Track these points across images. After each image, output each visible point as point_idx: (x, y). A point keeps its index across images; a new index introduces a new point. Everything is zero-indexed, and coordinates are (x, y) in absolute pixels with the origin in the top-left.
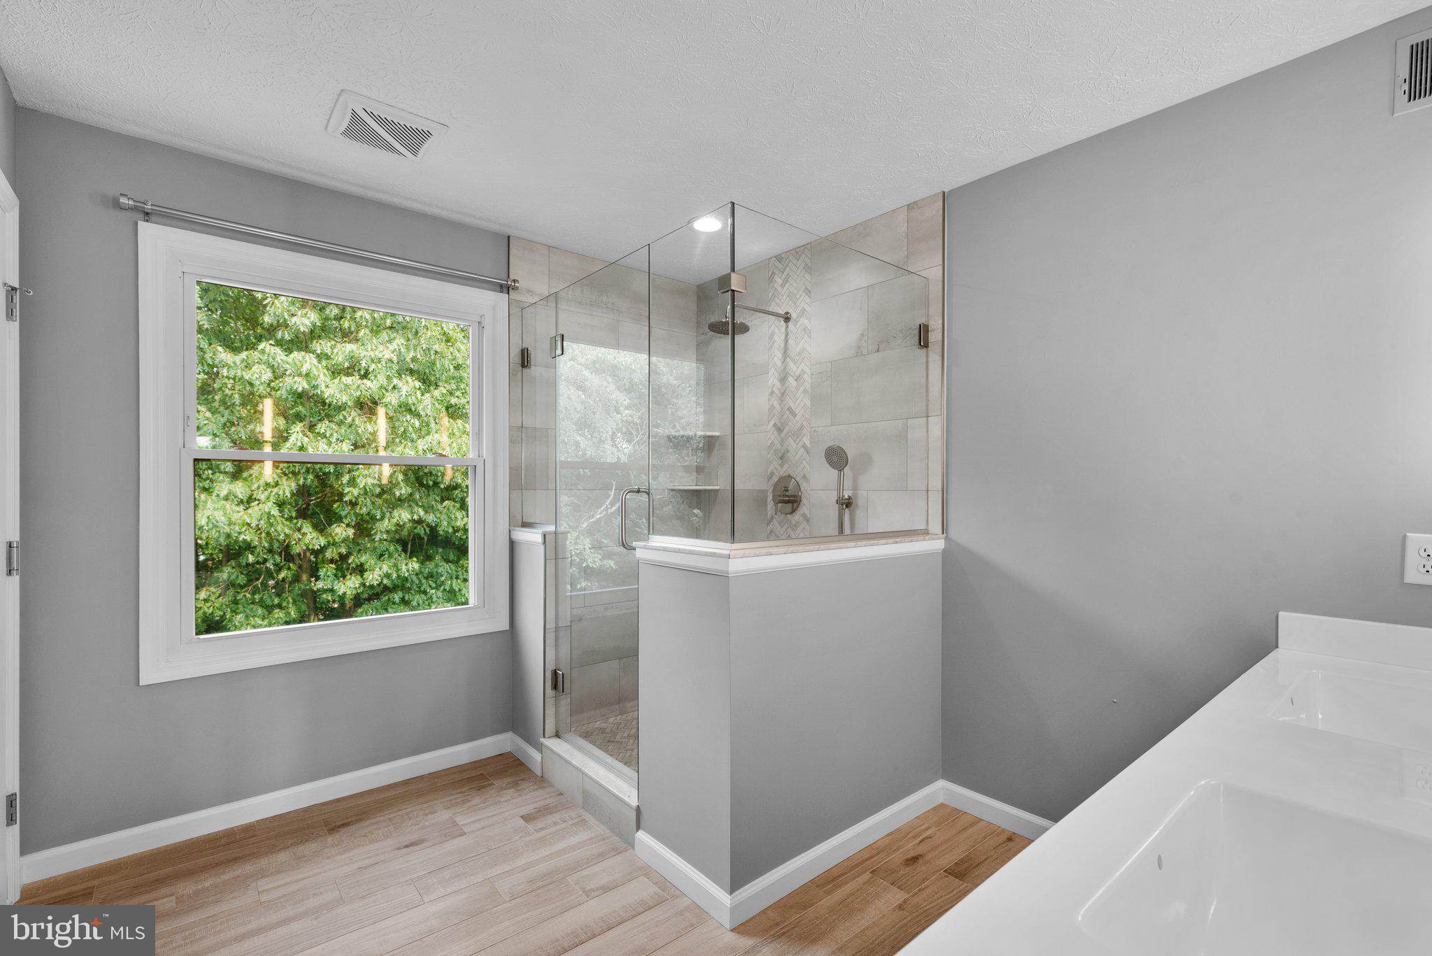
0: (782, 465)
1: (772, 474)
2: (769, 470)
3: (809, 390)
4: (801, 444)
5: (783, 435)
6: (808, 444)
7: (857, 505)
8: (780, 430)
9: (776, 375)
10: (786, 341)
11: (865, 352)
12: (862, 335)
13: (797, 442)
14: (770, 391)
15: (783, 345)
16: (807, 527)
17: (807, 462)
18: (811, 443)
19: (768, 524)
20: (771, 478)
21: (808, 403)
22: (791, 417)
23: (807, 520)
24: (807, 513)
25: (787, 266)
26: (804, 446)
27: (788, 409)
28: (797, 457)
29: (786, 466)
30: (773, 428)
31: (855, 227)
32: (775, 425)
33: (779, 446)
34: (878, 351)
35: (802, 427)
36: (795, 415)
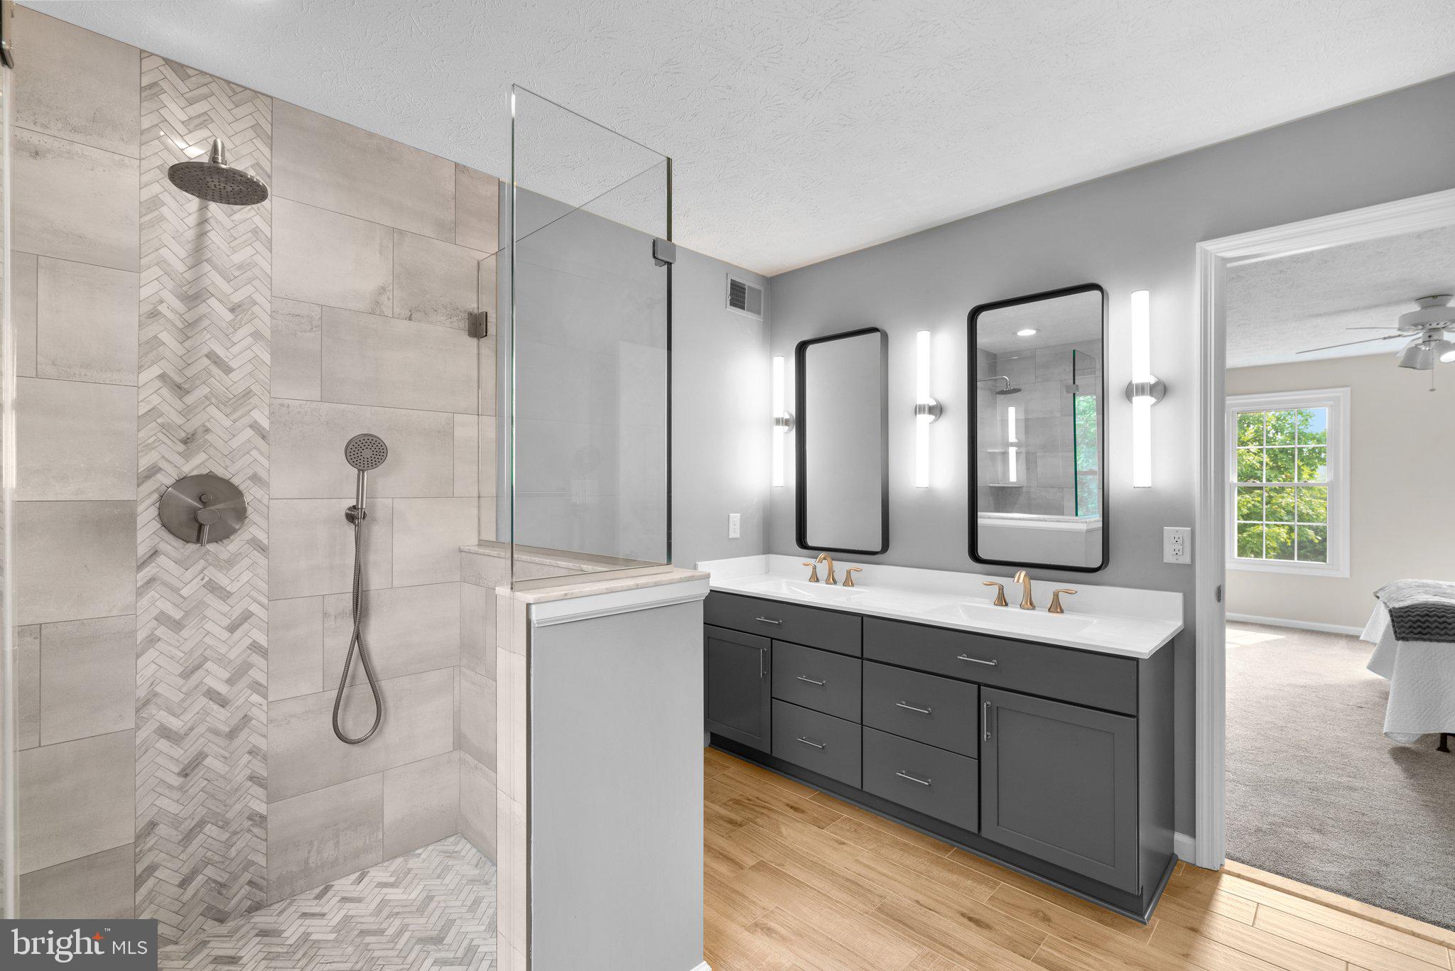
0: (186, 456)
1: (154, 470)
2: (145, 462)
3: (267, 334)
4: (246, 421)
5: (189, 399)
6: (265, 423)
7: (374, 520)
8: (180, 390)
9: (170, 284)
10: (201, 235)
11: (388, 312)
12: (384, 288)
13: (235, 416)
14: (146, 308)
15: (190, 234)
16: (262, 561)
17: (261, 453)
18: (271, 423)
19: (140, 567)
20: (148, 477)
21: (266, 357)
22: (215, 370)
23: (263, 549)
24: (262, 537)
25: (205, 97)
26: (255, 426)
27: (207, 356)
28: (235, 443)
29: (202, 457)
30: (158, 384)
31: (371, 135)
32: (163, 377)
33: (179, 420)
34: (410, 320)
35: (248, 393)
36: (228, 370)
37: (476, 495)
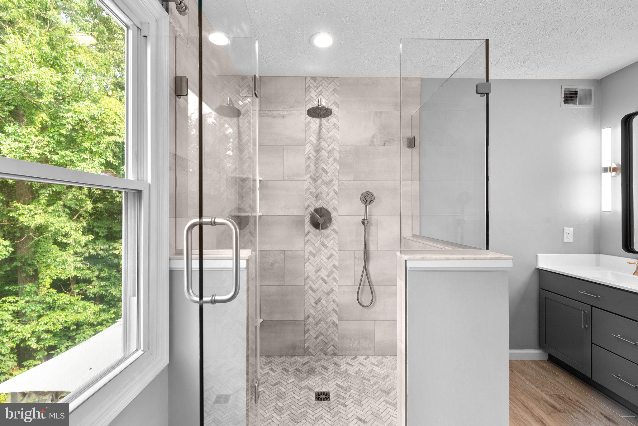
0: (316, 201)
1: (309, 206)
2: (307, 204)
3: (338, 159)
4: (332, 189)
5: (317, 183)
6: (337, 190)
7: (371, 224)
8: (315, 180)
9: (312, 147)
10: (320, 130)
11: (376, 144)
12: (374, 135)
13: (328, 188)
14: (307, 156)
15: (317, 131)
16: (336, 237)
17: (336, 200)
18: (339, 189)
19: (306, 236)
20: (307, 208)
21: (337, 167)
22: (324, 173)
23: (337, 233)
24: (336, 228)
25: (321, 85)
26: (334, 191)
27: (322, 169)
28: (329, 197)
29: (320, 202)
30: (309, 179)
31: (370, 78)
32: (311, 177)
33: (314, 190)
34: (384, 146)
35: (332, 180)
36: (327, 173)
37: (411, 215)
